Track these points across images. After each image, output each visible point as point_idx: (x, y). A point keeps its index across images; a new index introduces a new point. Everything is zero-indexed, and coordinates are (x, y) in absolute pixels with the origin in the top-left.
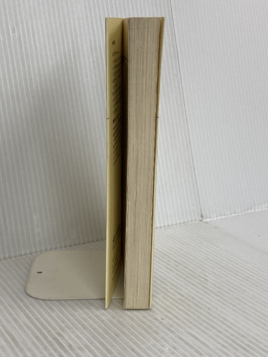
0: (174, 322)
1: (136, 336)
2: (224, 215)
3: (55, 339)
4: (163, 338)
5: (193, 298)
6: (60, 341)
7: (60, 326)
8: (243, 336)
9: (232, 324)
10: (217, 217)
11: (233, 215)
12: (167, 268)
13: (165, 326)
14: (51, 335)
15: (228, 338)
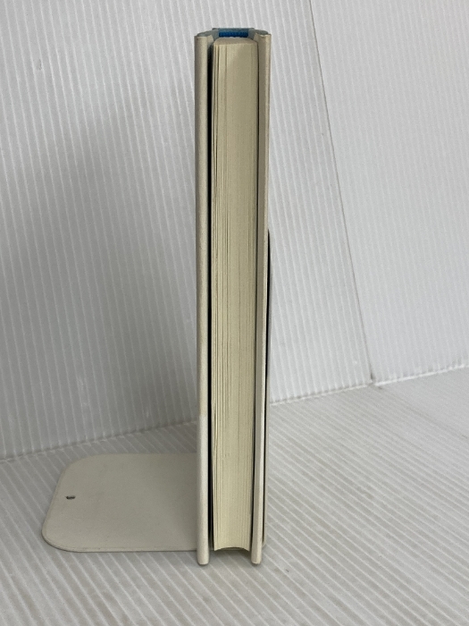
0: (308, 577)
1: (239, 602)
2: (412, 375)
3: (100, 605)
4: (285, 606)
5: (345, 532)
6: (110, 609)
7: (110, 581)
8: (425, 605)
9: (408, 581)
10: (398, 378)
11: (428, 374)
12: (304, 474)
13: (290, 584)
14: (95, 597)
15: (400, 607)
